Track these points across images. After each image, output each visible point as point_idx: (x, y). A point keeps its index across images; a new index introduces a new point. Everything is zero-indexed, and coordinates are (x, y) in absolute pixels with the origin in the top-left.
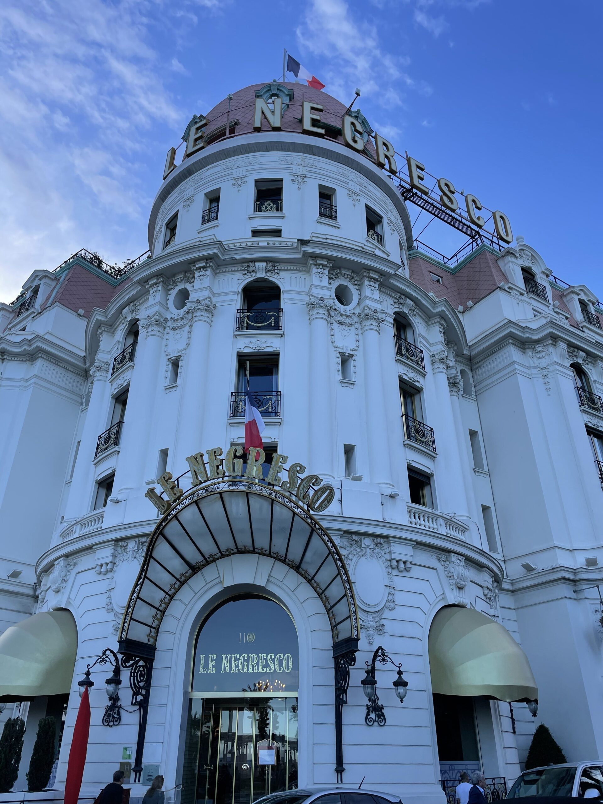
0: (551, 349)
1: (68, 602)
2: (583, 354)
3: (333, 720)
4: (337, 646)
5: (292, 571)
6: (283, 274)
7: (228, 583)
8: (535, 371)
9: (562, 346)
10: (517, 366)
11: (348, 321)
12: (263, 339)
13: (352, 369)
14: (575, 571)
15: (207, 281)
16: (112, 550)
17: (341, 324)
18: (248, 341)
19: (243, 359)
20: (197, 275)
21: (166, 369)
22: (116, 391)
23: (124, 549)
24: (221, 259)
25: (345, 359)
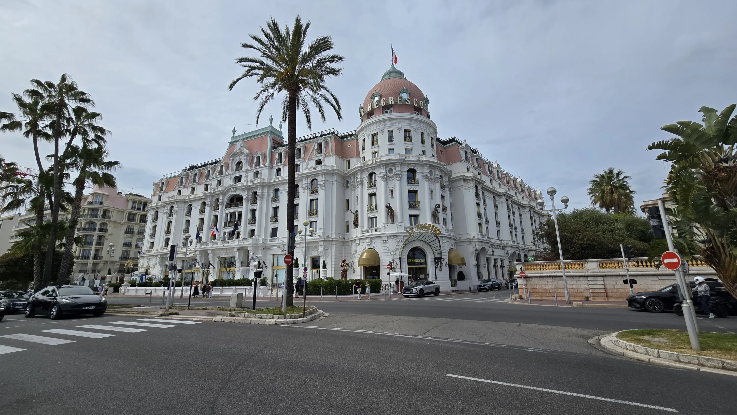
0: (471, 182)
1: (374, 247)
2: (478, 182)
3: (435, 271)
6: (417, 167)
7: (414, 246)
8: (467, 188)
9: (474, 181)
10: (463, 187)
11: (432, 181)
12: (415, 187)
13: (433, 195)
14: (471, 239)
15: (399, 168)
16: (386, 238)
17: (431, 182)
18: (410, 187)
19: (410, 192)
20: (396, 166)
21: (389, 192)
22: (370, 193)
23: (390, 238)
24: (402, 163)
25: (432, 192)
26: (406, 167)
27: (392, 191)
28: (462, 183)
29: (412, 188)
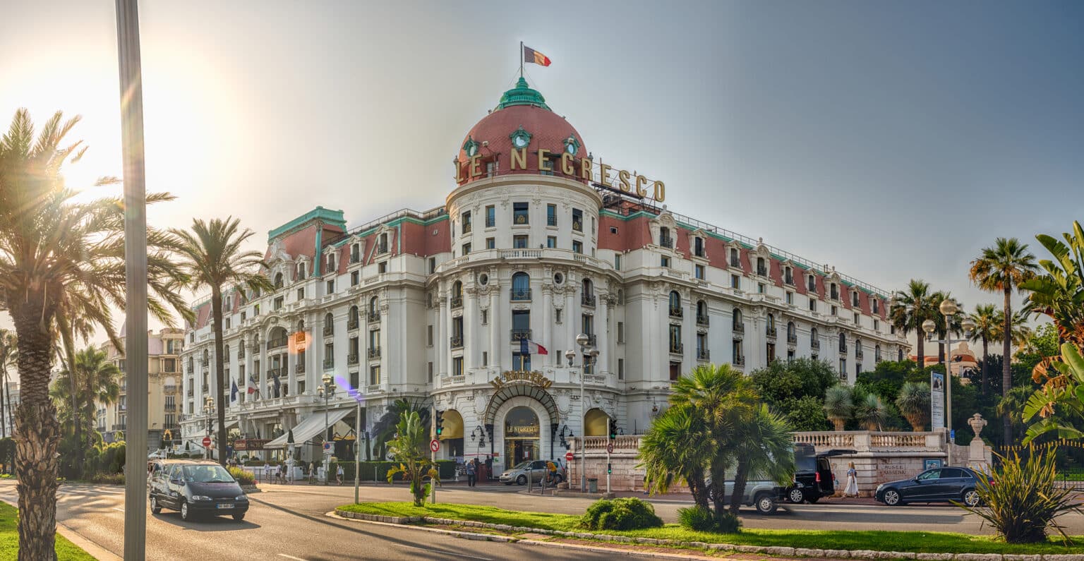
0: (660, 286)
1: (456, 408)
3: (550, 445)
4: (552, 425)
5: (538, 402)
6: (531, 270)
7: (516, 406)
8: (651, 297)
10: (644, 294)
11: (560, 292)
12: (523, 304)
13: (561, 316)
15: (496, 274)
16: (471, 393)
17: (557, 293)
18: (516, 304)
19: (515, 313)
20: (491, 270)
21: (481, 315)
22: (455, 317)
23: (477, 392)
24: (501, 264)
25: (558, 311)
26: (509, 270)
27: (485, 313)
28: (643, 289)
29: (518, 306)
